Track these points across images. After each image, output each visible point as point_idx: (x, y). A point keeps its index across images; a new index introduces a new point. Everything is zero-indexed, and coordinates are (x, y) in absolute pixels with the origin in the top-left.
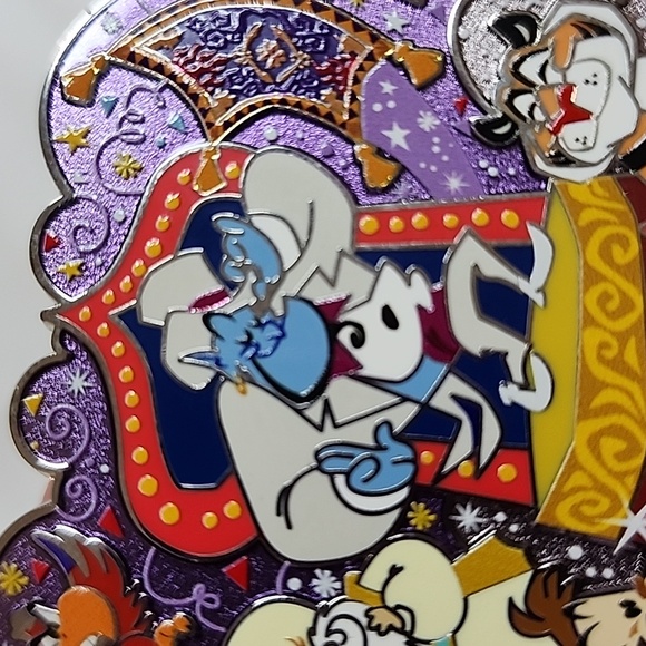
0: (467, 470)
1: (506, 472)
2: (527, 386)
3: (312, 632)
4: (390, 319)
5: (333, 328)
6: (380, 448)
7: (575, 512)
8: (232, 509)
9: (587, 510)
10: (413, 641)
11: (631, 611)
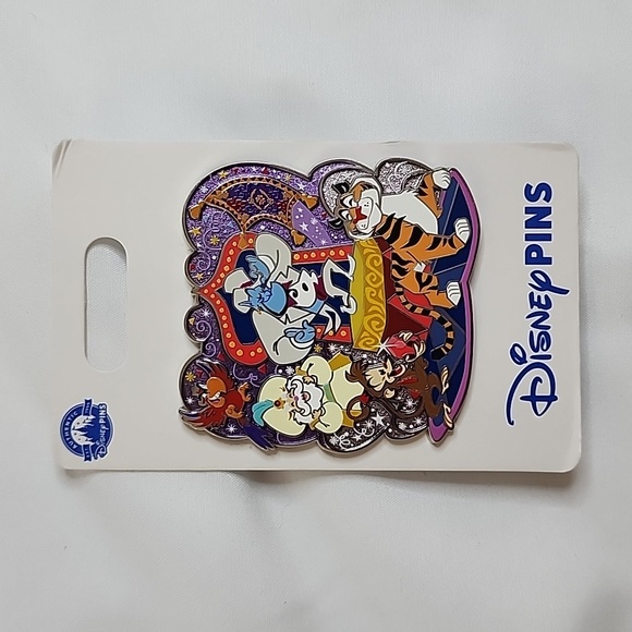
0: (331, 333)
1: (343, 333)
2: (348, 307)
3: (287, 385)
4: (305, 288)
5: (287, 292)
6: (304, 328)
7: (364, 344)
8: (259, 350)
10: (317, 386)
11: (383, 372)
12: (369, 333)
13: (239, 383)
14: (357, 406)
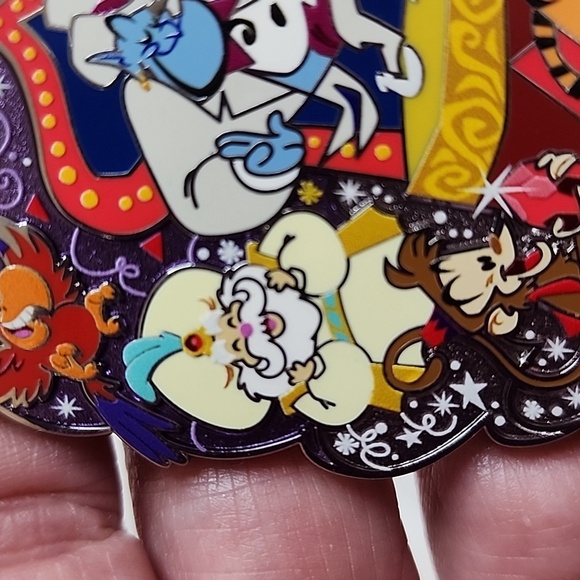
0: (348, 151)
1: (382, 151)
2: (400, 75)
3: (220, 292)
4: (278, 17)
5: (226, 27)
6: (272, 135)
7: (441, 184)
8: (144, 193)
9: (451, 182)
10: (305, 296)
11: (487, 264)
12: (455, 153)
13: (88, 283)
14: (413, 355)
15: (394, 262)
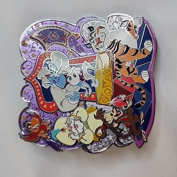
0: (87, 97)
2: (95, 84)
3: (67, 121)
8: (54, 105)
10: (81, 121)
11: (112, 115)
12: (105, 96)
14: (100, 131)
15: (96, 115)
